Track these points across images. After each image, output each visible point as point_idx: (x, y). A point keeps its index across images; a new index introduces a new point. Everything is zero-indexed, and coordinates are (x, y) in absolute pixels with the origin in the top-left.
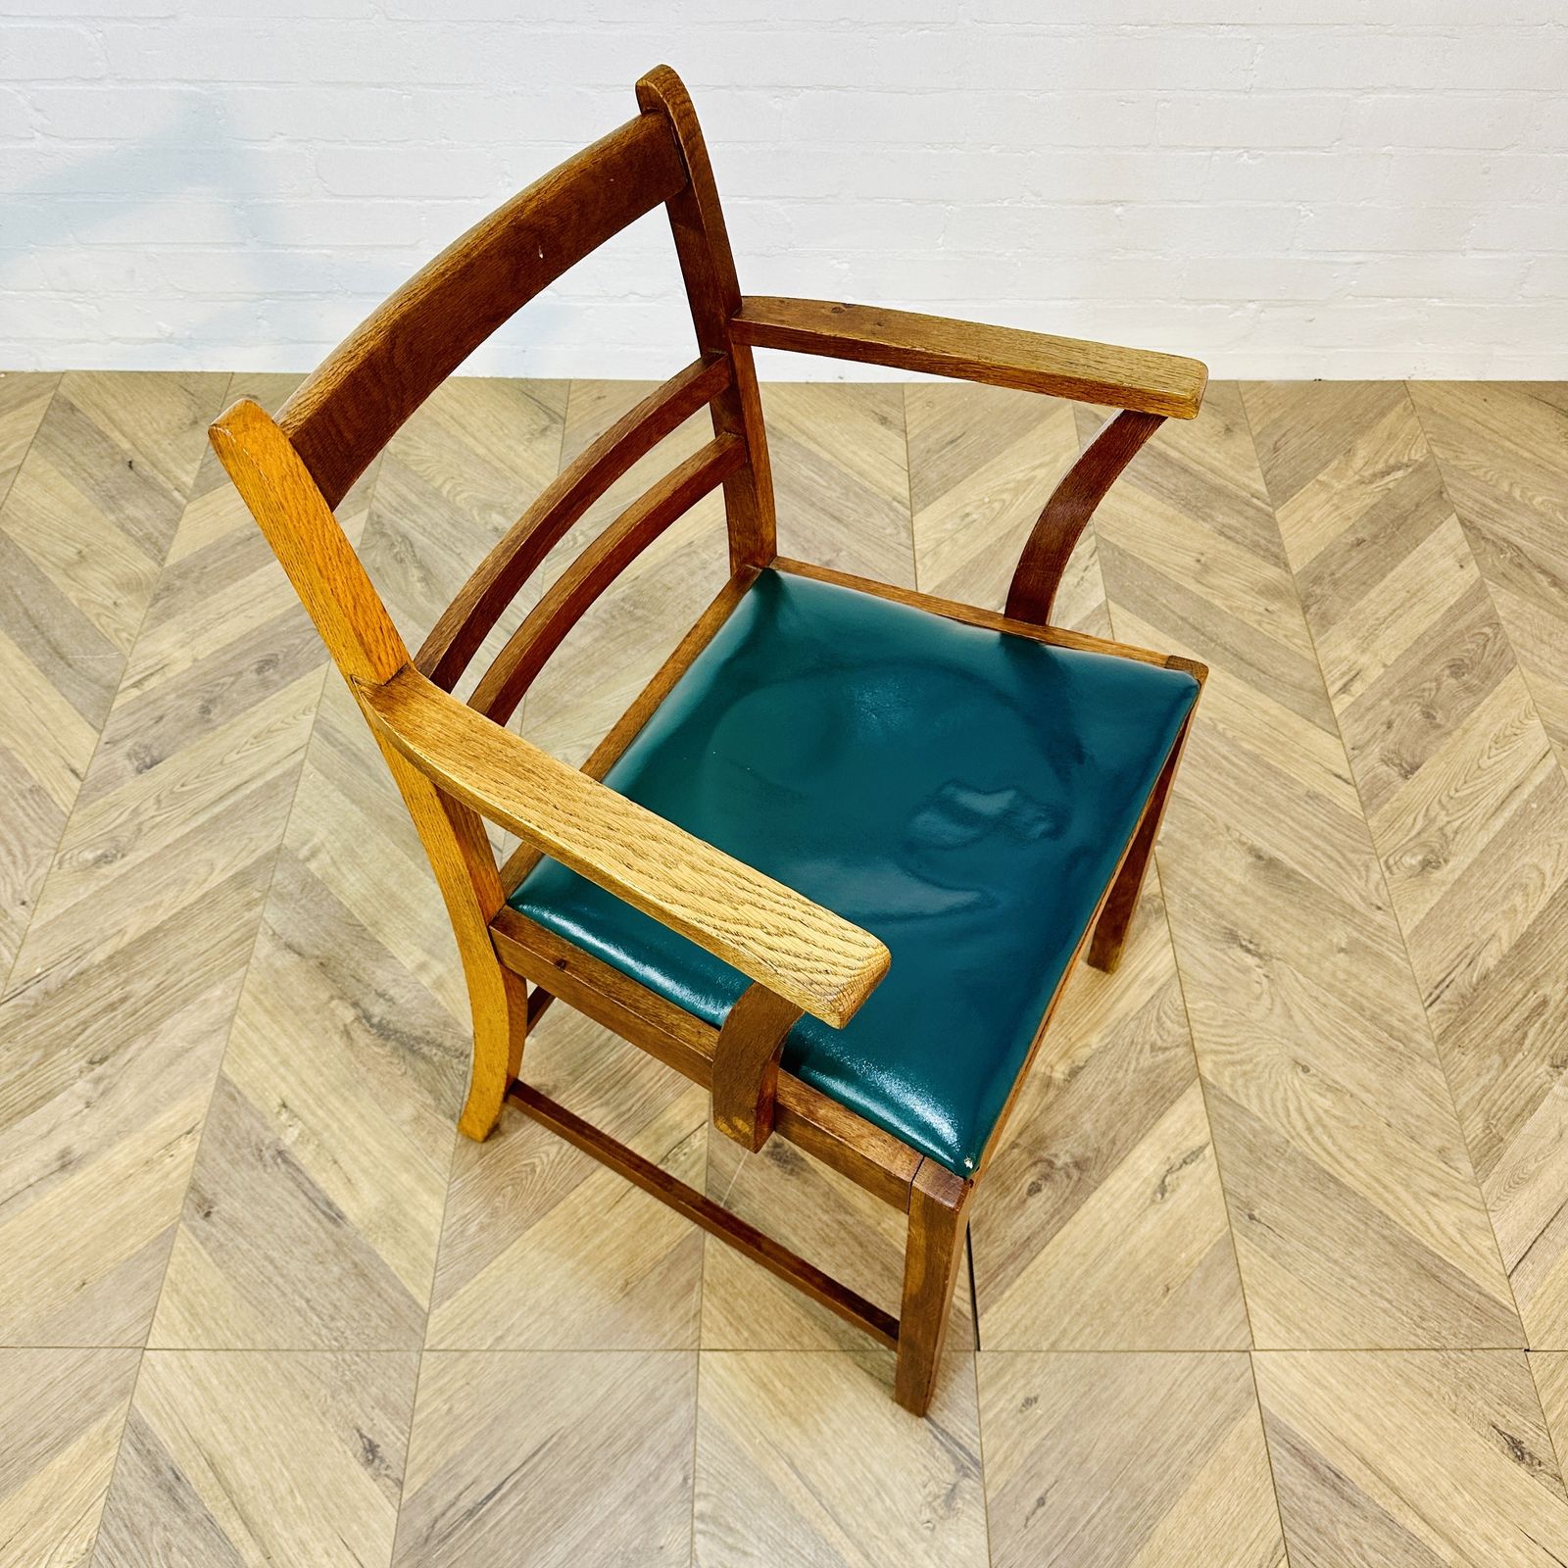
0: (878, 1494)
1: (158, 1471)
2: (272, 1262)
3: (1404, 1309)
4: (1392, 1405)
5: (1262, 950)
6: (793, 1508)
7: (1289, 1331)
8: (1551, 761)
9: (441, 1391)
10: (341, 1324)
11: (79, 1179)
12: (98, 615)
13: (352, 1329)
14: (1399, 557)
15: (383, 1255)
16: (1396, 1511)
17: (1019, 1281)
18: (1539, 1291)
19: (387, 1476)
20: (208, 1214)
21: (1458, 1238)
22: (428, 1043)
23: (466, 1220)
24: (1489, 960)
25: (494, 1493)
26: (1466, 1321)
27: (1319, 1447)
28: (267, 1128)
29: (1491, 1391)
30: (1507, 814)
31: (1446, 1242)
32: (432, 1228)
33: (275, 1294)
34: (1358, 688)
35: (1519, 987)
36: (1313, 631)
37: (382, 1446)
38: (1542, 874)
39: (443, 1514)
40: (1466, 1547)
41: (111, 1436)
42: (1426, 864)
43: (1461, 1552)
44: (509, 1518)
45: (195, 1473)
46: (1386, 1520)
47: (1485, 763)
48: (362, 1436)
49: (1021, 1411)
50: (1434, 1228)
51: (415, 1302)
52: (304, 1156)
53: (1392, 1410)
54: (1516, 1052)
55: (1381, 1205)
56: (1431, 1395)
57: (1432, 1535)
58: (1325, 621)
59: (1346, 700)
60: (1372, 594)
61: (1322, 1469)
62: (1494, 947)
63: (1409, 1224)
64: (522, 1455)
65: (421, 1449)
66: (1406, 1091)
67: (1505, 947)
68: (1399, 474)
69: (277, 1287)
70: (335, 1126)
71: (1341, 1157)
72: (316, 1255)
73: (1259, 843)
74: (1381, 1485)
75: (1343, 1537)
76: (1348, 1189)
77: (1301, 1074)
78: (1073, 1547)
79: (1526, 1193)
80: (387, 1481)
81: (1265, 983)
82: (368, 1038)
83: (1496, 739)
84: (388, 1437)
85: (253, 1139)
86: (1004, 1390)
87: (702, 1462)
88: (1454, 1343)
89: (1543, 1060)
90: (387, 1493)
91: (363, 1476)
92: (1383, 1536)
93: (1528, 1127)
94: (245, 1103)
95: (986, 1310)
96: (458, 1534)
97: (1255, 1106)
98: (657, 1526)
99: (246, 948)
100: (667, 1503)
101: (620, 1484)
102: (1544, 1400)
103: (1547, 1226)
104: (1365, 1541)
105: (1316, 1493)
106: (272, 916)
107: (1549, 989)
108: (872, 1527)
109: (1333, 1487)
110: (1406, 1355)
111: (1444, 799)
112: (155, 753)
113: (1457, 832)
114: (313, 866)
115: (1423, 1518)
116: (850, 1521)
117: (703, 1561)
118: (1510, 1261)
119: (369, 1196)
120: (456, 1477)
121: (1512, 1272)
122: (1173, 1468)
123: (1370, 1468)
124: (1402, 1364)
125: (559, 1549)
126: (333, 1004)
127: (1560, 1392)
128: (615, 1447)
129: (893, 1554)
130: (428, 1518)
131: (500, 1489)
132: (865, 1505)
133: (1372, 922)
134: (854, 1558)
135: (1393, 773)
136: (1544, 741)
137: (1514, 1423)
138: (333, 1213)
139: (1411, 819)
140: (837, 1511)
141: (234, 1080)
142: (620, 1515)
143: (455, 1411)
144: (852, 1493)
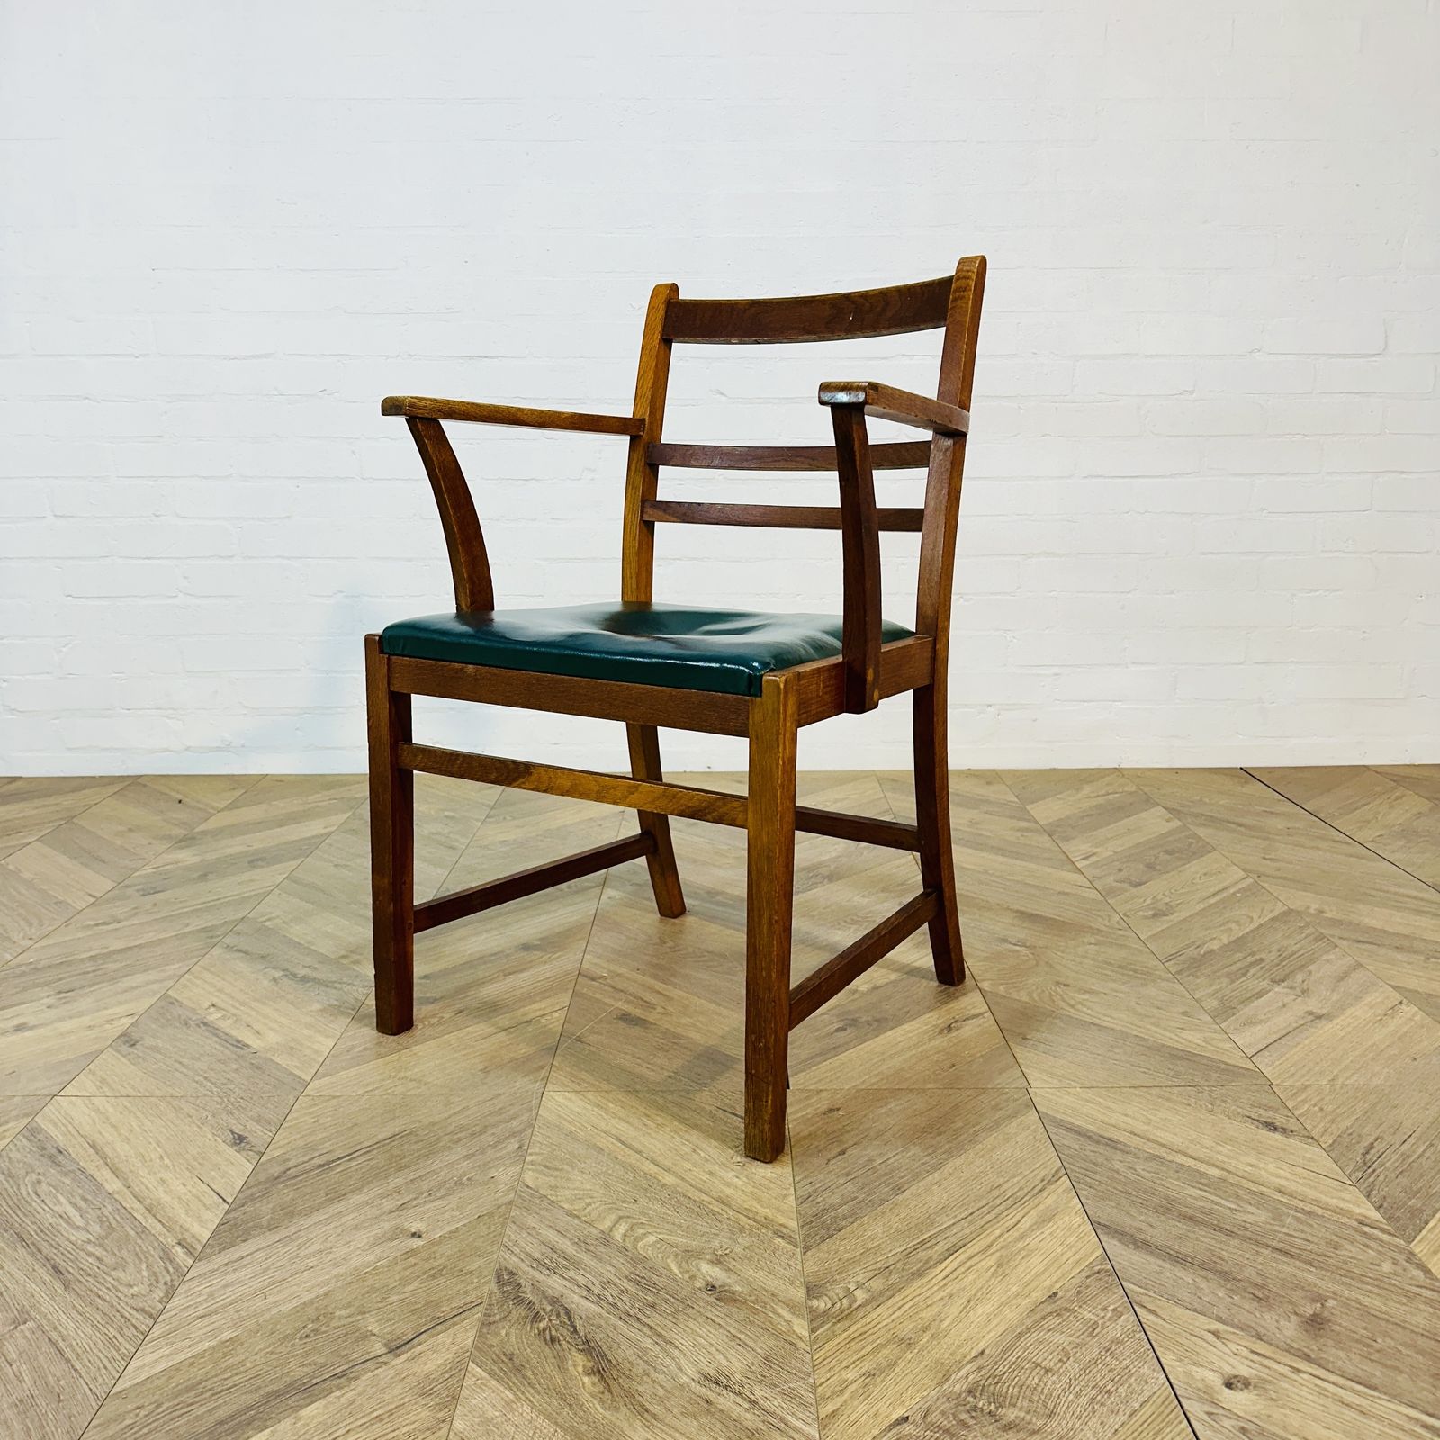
0: (694, 1151)
1: (44, 1149)
2: (180, 1063)
3: (1162, 1071)
4: (1157, 1110)
5: (1028, 944)
6: (617, 1159)
7: (1060, 1081)
8: (1250, 881)
9: (310, 1113)
10: (232, 1087)
11: (28, 1034)
12: (135, 848)
13: (241, 1088)
14: (1120, 819)
15: (278, 1060)
16: (1164, 1154)
17: (825, 1063)
18: (1277, 1063)
19: (250, 1150)
20: (134, 1045)
21: (1204, 1044)
22: (340, 983)
23: (353, 1047)
24: (1215, 945)
25: (346, 1156)
26: (1215, 1075)
27: (1092, 1128)
28: (198, 1014)
29: (1243, 1102)
30: (1218, 898)
31: (1195, 1046)
32: (322, 1050)
33: (178, 1075)
34: (1094, 859)
35: (1239, 956)
36: (1058, 841)
37: (250, 1138)
38: (1252, 918)
39: (296, 1166)
40: (1231, 1169)
41: (7, 1134)
42: (1154, 915)
43: (1226, 1170)
44: (355, 1168)
45: (78, 1151)
46: (1156, 1158)
47: (1197, 881)
48: (233, 1132)
49: (823, 1114)
50: (1183, 1041)
51: (300, 1078)
52: (225, 1025)
53: (1157, 1112)
54: (1241, 977)
55: (1135, 1033)
56: (1190, 1105)
57: (1199, 1164)
58: (1067, 839)
59: (1085, 863)
60: (1101, 830)
61: (1095, 1137)
62: (1215, 942)
63: (1161, 1040)
64: (376, 1140)
65: (284, 1139)
66: (1151, 991)
67: (1225, 942)
68: (1117, 795)
69: (182, 1072)
70: (253, 1013)
71: (1100, 1016)
72: (219, 1061)
73: (1023, 909)
74: (1150, 1144)
75: (1118, 1166)
76: (1106, 1027)
77: (1063, 987)
78: (869, 1172)
79: (1259, 1027)
80: (251, 1153)
81: (1031, 956)
82: (290, 982)
83: (1205, 874)
84: (258, 1134)
85: (183, 1018)
86: (809, 1106)
87: (537, 1139)
88: (1206, 1083)
89: (1264, 980)
90: (248, 1158)
91: (231, 1152)
92: (1154, 1165)
93: (1256, 1003)
94: (181, 1005)
95: (796, 1074)
96: (305, 1175)
97: (1025, 998)
98: (491, 1168)
99: (204, 951)
100: (501, 1158)
101: (460, 1151)
102: (1290, 1104)
103: (1280, 1038)
104: (1138, 1168)
105: (1092, 1148)
106: (228, 940)
107: (1263, 955)
108: (687, 1165)
109: (1107, 1145)
110: (1164, 1089)
111: (1166, 893)
112: (158, 889)
113: (1178, 904)
114: (268, 924)
115: (1191, 1157)
116: (668, 1163)
117: (530, 1183)
118: (1250, 1052)
119: (273, 1038)
120: (314, 1150)
121: (1253, 1056)
122: (962, 1137)
123: (1139, 1136)
124: (1162, 1093)
125: (398, 1180)
126: (267, 970)
127: (1304, 1101)
128: (459, 1135)
129: (706, 1177)
130: (282, 1168)
131: (351, 1154)
132: (682, 1156)
133: (1114, 934)
134: (669, 1179)
135: (1125, 885)
136: (1242, 874)
137: (1266, 1115)
138: (240, 1045)
139: (1142, 900)
140: (656, 1158)
141: (175, 996)
142: (458, 1164)
143: (321, 1122)
144: (670, 1151)
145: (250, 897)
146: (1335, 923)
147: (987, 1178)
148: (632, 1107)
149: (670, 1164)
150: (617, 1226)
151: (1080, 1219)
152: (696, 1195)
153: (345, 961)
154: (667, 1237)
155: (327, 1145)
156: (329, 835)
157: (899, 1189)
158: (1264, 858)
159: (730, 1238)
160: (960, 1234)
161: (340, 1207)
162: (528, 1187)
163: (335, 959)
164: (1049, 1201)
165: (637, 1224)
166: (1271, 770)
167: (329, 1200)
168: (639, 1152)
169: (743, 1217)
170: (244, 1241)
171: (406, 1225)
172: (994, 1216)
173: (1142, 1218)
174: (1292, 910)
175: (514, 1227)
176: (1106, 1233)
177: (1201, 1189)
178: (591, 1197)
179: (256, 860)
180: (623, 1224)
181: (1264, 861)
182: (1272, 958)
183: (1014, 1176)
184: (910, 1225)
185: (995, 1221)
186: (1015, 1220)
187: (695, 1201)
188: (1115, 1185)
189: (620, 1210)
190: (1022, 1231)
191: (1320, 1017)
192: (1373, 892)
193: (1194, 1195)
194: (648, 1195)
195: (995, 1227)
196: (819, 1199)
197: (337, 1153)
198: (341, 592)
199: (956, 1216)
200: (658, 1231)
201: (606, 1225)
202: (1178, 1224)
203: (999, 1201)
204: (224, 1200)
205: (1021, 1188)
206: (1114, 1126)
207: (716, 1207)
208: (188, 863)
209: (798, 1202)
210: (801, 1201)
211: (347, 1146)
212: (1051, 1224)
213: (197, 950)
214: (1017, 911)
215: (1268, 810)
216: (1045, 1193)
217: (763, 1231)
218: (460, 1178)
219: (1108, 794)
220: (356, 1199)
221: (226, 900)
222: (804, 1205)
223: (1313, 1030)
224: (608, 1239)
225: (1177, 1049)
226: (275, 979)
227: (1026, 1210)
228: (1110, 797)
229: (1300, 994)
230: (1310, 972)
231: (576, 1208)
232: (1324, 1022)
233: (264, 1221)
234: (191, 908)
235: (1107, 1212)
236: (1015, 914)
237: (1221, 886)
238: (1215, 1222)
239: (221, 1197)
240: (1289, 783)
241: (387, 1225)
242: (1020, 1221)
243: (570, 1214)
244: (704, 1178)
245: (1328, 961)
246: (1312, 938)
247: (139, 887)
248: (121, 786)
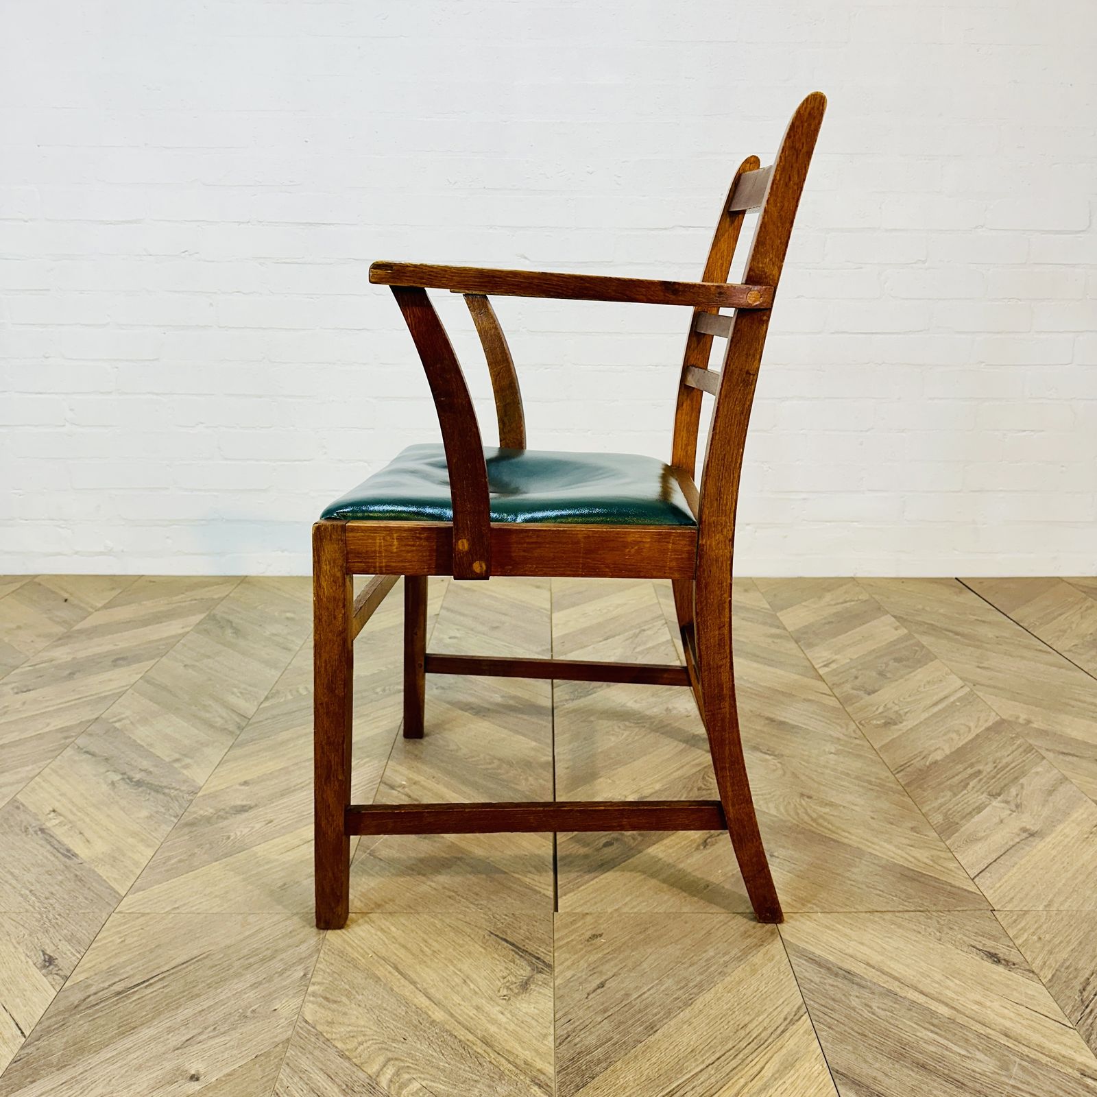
0: (465, 982)
2: (12, 874)
3: (894, 894)
4: (889, 938)
5: (776, 753)
6: (392, 990)
7: (803, 905)
8: (967, 689)
9: (119, 932)
10: (53, 901)
12: (19, 645)
13: (60, 903)
14: (855, 627)
15: (100, 871)
16: (898, 989)
17: (592, 883)
18: (998, 885)
19: (57, 974)
21: (931, 863)
22: (169, 788)
23: (169, 858)
24: (938, 756)
25: (144, 982)
26: (942, 898)
27: (831, 958)
28: (38, 820)
29: (968, 930)
30: (940, 707)
31: (923, 865)
32: (142, 861)
33: (7, 887)
34: (833, 666)
35: (960, 767)
36: (803, 648)
37: (59, 959)
38: (970, 728)
39: (95, 994)
40: (959, 1007)
42: (886, 724)
43: (955, 1009)
44: (150, 995)
46: (890, 993)
47: (922, 689)
48: (44, 954)
49: (588, 941)
50: (913, 860)
51: (115, 892)
52: (60, 833)
53: (889, 940)
54: (962, 790)
55: (870, 850)
56: (920, 933)
57: (930, 1001)
58: (810, 645)
59: (827, 669)
60: (840, 637)
61: (835, 969)
62: (939, 752)
63: (893, 858)
64: (173, 963)
65: (90, 961)
67: (948, 752)
68: (853, 603)
69: (10, 884)
70: (87, 820)
71: (840, 831)
72: (47, 872)
73: (771, 716)
74: (884, 977)
75: (855, 1002)
76: (844, 843)
77: (807, 799)
78: (626, 1009)
79: (980, 845)
80: (56, 977)
81: (779, 765)
82: (127, 786)
83: (928, 682)
84: (66, 954)
85: (24, 824)
86: (575, 930)
87: (321, 966)
88: (934, 908)
89: (982, 793)
90: (53, 983)
91: (37, 974)
92: (889, 1002)
93: (977, 818)
94: (26, 810)
95: (565, 895)
96: (103, 1004)
97: (773, 812)
98: (275, 999)
99: (57, 753)
100: (285, 987)
101: (250, 978)
102: (1011, 933)
103: (999, 858)
104: (874, 1005)
105: (830, 981)
106: (81, 741)
107: (981, 767)
108: (457, 999)
109: (845, 978)
110: (897, 914)
111: (896, 702)
112: (31, 688)
113: (907, 713)
114: (117, 725)
115: (922, 993)
116: (438, 996)
117: (309, 1018)
118: (973, 873)
119: (100, 847)
120: (115, 975)
121: (975, 877)
122: (712, 969)
123: (874, 968)
124: (894, 918)
125: (186, 1012)
126: (108, 773)
127: (1024, 929)
128: (251, 960)
129: (472, 1012)
130: (81, 996)
131: (148, 980)
132: (453, 988)
133: (851, 743)
134: (438, 1015)
135: (861, 693)
136: (960, 683)
137: (990, 945)
138: (70, 854)
139: (875, 709)
140: (429, 990)
141: (22, 801)
142: (246, 993)
143: (126, 942)
144: (443, 982)
145: (106, 697)
146: (1043, 733)
147: (734, 1016)
148: (412, 931)
149: (441, 997)
150: (385, 1069)
151: (819, 1067)
152: (462, 1034)
153: (177, 765)
154: (430, 1084)
155: (128, 969)
156: (184, 635)
157: (652, 1029)
158: (978, 667)
159: (489, 1086)
160: (707, 1084)
161: (127, 1042)
162: (306, 1022)
163: (169, 762)
164: (792, 1043)
165: (403, 1068)
166: (981, 581)
167: (120, 1034)
168: (414, 983)
169: (503, 1061)
170: (32, 1082)
171: (187, 1066)
172: (740, 1061)
173: (877, 1065)
174: (1003, 720)
175: (288, 1070)
176: (843, 1084)
177: (932, 1032)
178: (364, 1035)
179: (119, 660)
180: (390, 1067)
181: (979, 670)
182: (989, 770)
183: (758, 1015)
184: (661, 1072)
185: (740, 1067)
186: (758, 1067)
187: (460, 1041)
188: (852, 1025)
189: (390, 1051)
190: (765, 1079)
191: (1032, 835)
192: (1073, 703)
193: (926, 1038)
194: (418, 1033)
195: (739, 1075)
196: (578, 1040)
197: (137, 977)
198: (202, 423)
199: (703, 1062)
200: (423, 1076)
201: (373, 1069)
202: (911, 1073)
203: (743, 1044)
204: (22, 1033)
205: (765, 1029)
206: (851, 956)
207: (480, 1048)
208: (60, 661)
209: (557, 1044)
210: (560, 1041)
211: (146, 971)
212: (792, 1072)
213: (52, 751)
214: (767, 718)
215: (980, 618)
216: (787, 1034)
217: (521, 1078)
218: (245, 1011)
219: (846, 602)
220: (146, 1033)
221: (88, 698)
222: (563, 1047)
223: (1028, 848)
224: (374, 1085)
225: (909, 869)
226: (113, 783)
227: (768, 1056)
228: (848, 605)
229: (1014, 809)
230: (1022, 786)
231: (349, 1047)
232: (1037, 840)
233: (54, 1059)
234: (55, 707)
235: (845, 1058)
236: (767, 722)
237: (942, 695)
238: (946, 1072)
239: (20, 1029)
240: (997, 593)
241: (168, 1066)
242: (763, 1068)
243: (342, 1055)
244: (471, 1014)
245: (1037, 773)
246: (1021, 750)
247: (13, 685)
248: (18, 585)
